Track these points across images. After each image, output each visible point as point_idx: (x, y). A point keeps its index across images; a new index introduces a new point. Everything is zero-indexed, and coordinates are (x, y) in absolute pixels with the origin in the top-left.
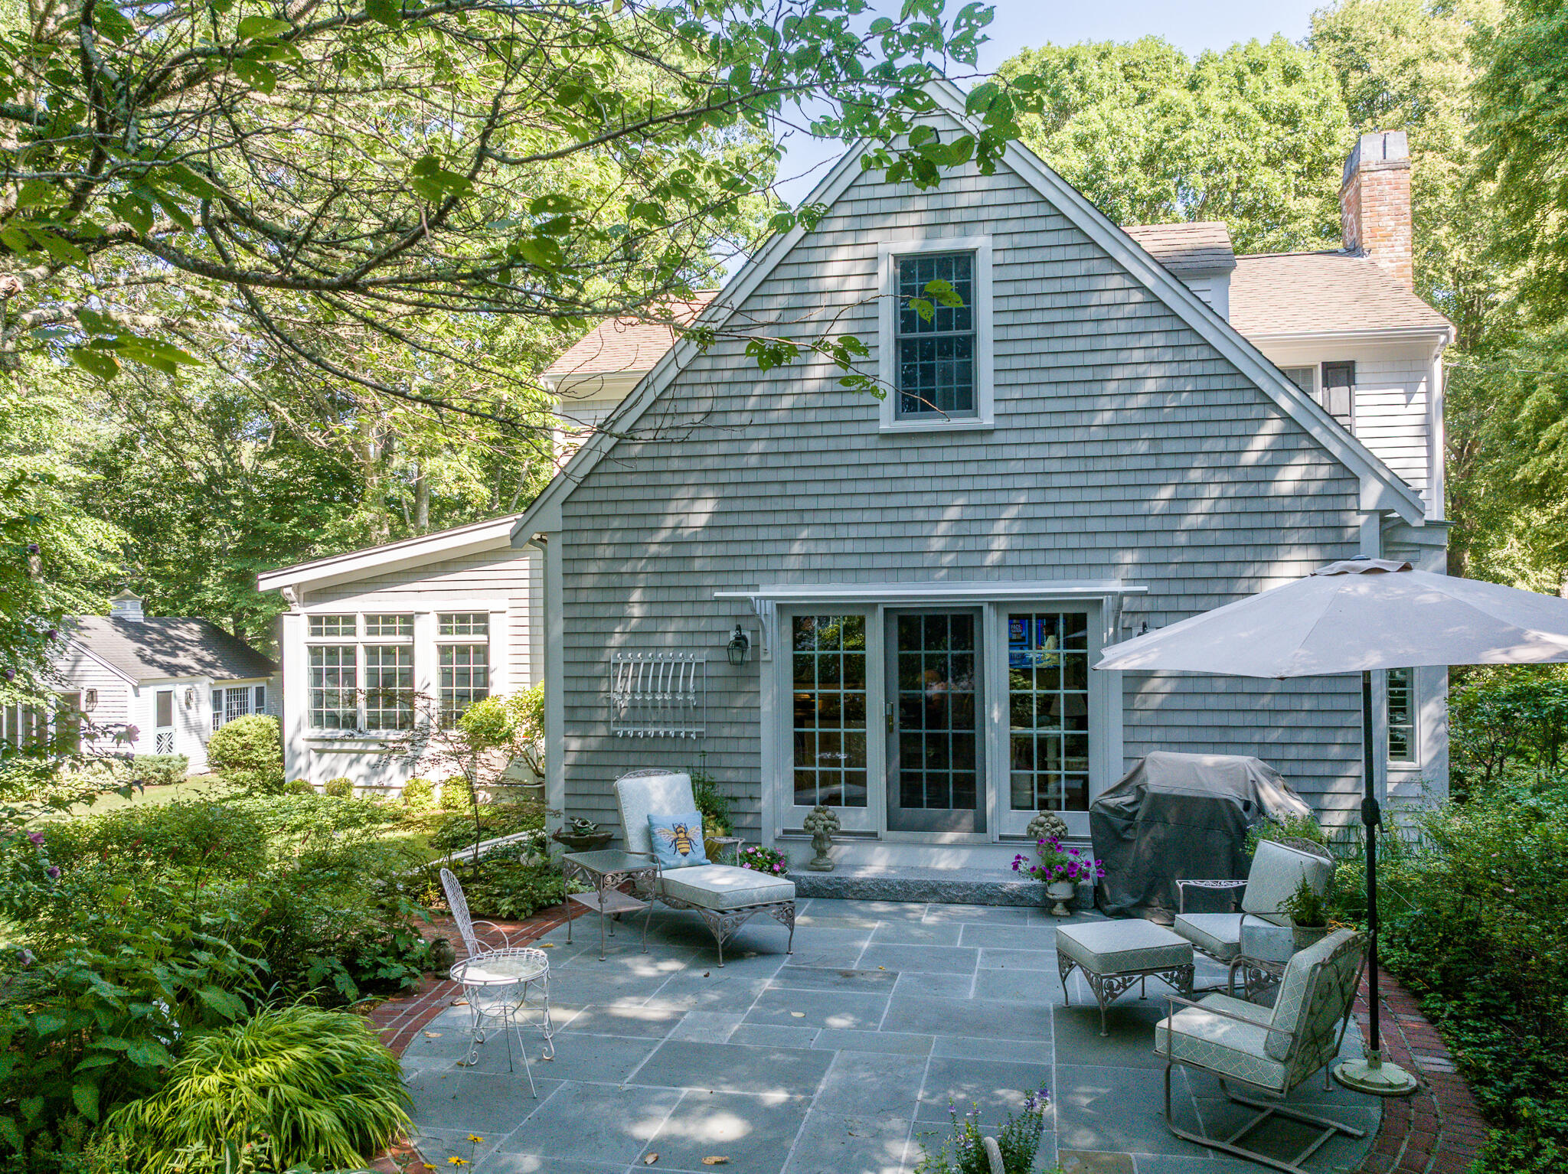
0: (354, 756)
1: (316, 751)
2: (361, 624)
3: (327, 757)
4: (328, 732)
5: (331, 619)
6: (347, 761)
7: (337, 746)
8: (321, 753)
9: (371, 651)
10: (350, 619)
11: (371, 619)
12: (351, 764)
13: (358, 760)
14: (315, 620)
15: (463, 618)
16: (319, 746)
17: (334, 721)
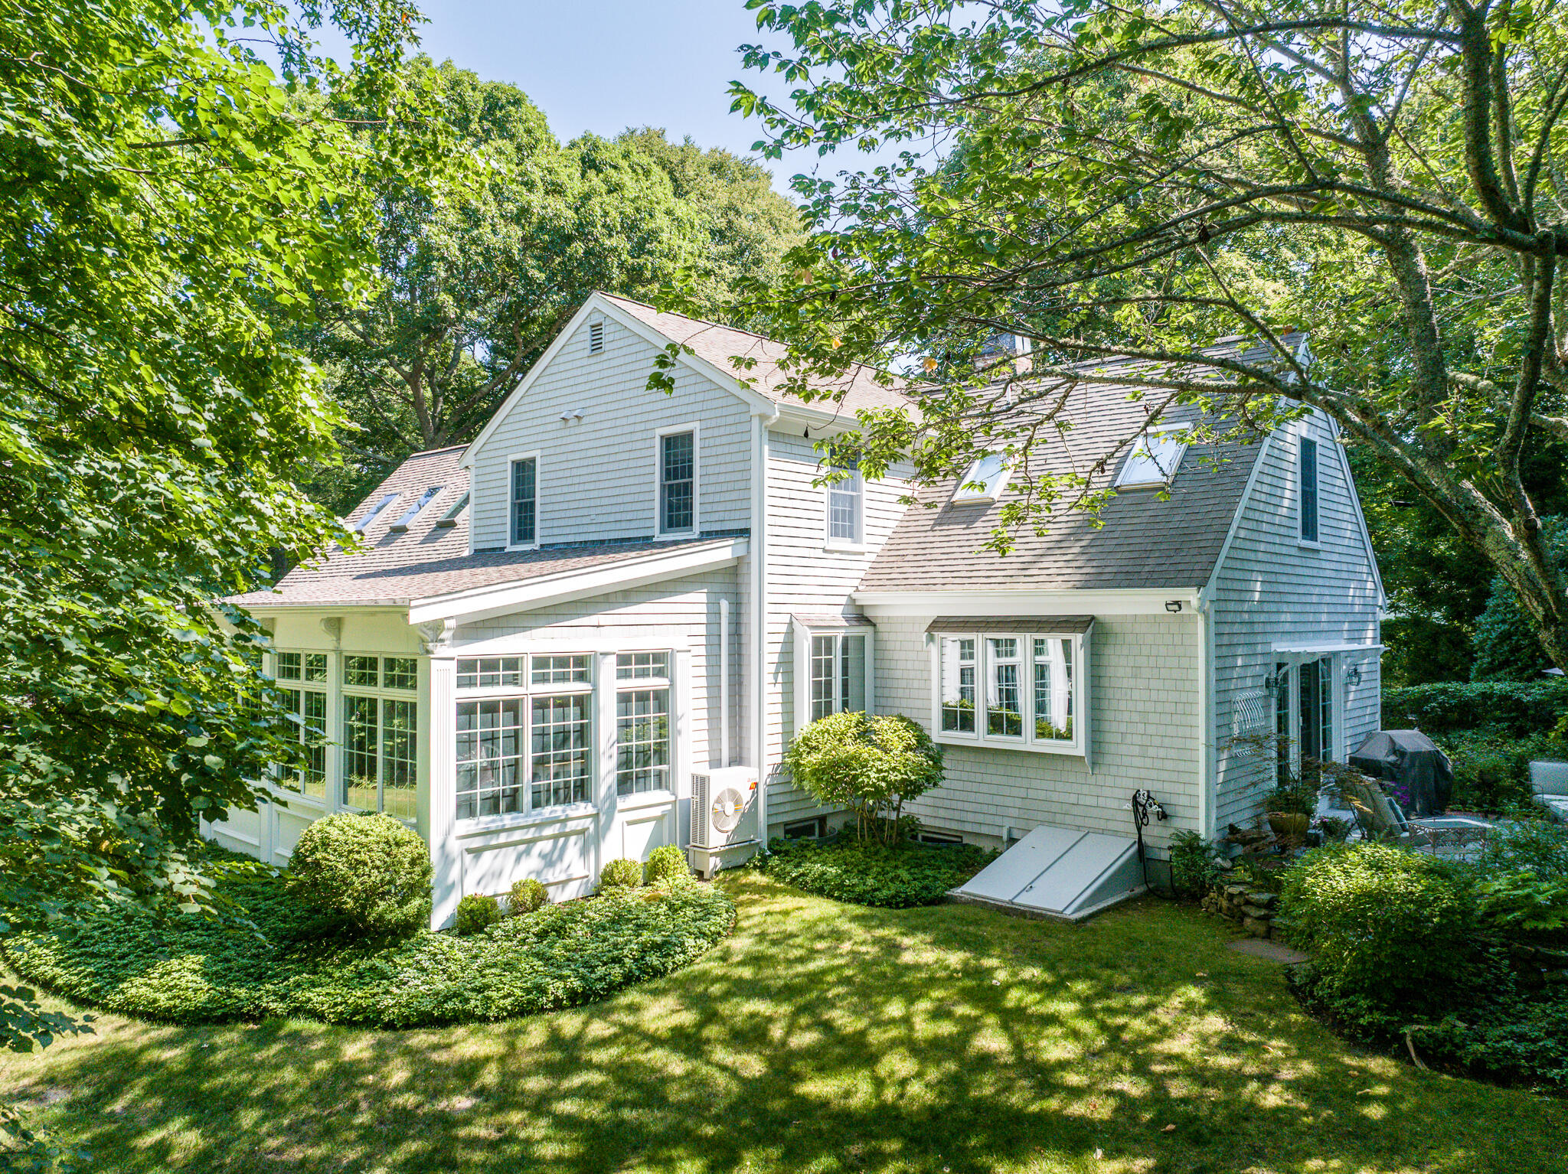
0: (522, 847)
1: (469, 851)
2: (527, 670)
3: (487, 856)
4: (486, 821)
5: (490, 665)
6: (513, 857)
7: (503, 838)
8: (477, 852)
9: (541, 704)
10: (512, 664)
11: (540, 662)
12: (518, 859)
13: (528, 852)
14: (466, 665)
15: (643, 659)
16: (477, 843)
17: (493, 805)
